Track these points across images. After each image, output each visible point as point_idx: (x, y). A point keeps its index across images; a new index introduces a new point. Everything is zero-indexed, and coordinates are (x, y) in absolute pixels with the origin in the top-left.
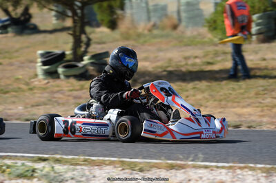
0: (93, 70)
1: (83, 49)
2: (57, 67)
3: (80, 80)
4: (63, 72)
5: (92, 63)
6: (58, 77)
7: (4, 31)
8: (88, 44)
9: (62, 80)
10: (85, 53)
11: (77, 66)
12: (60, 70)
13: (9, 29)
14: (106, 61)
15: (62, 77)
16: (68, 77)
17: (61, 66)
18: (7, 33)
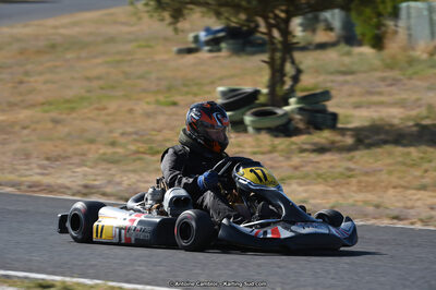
0: (301, 120)
1: (287, 87)
2: (244, 114)
3: (276, 136)
4: (252, 121)
5: (300, 109)
6: (245, 130)
7: (215, 48)
8: (296, 79)
9: (250, 136)
10: (291, 92)
11: (275, 113)
12: (248, 119)
13: (223, 45)
14: (324, 106)
15: (250, 129)
16: (258, 130)
17: (249, 113)
18: (219, 50)
